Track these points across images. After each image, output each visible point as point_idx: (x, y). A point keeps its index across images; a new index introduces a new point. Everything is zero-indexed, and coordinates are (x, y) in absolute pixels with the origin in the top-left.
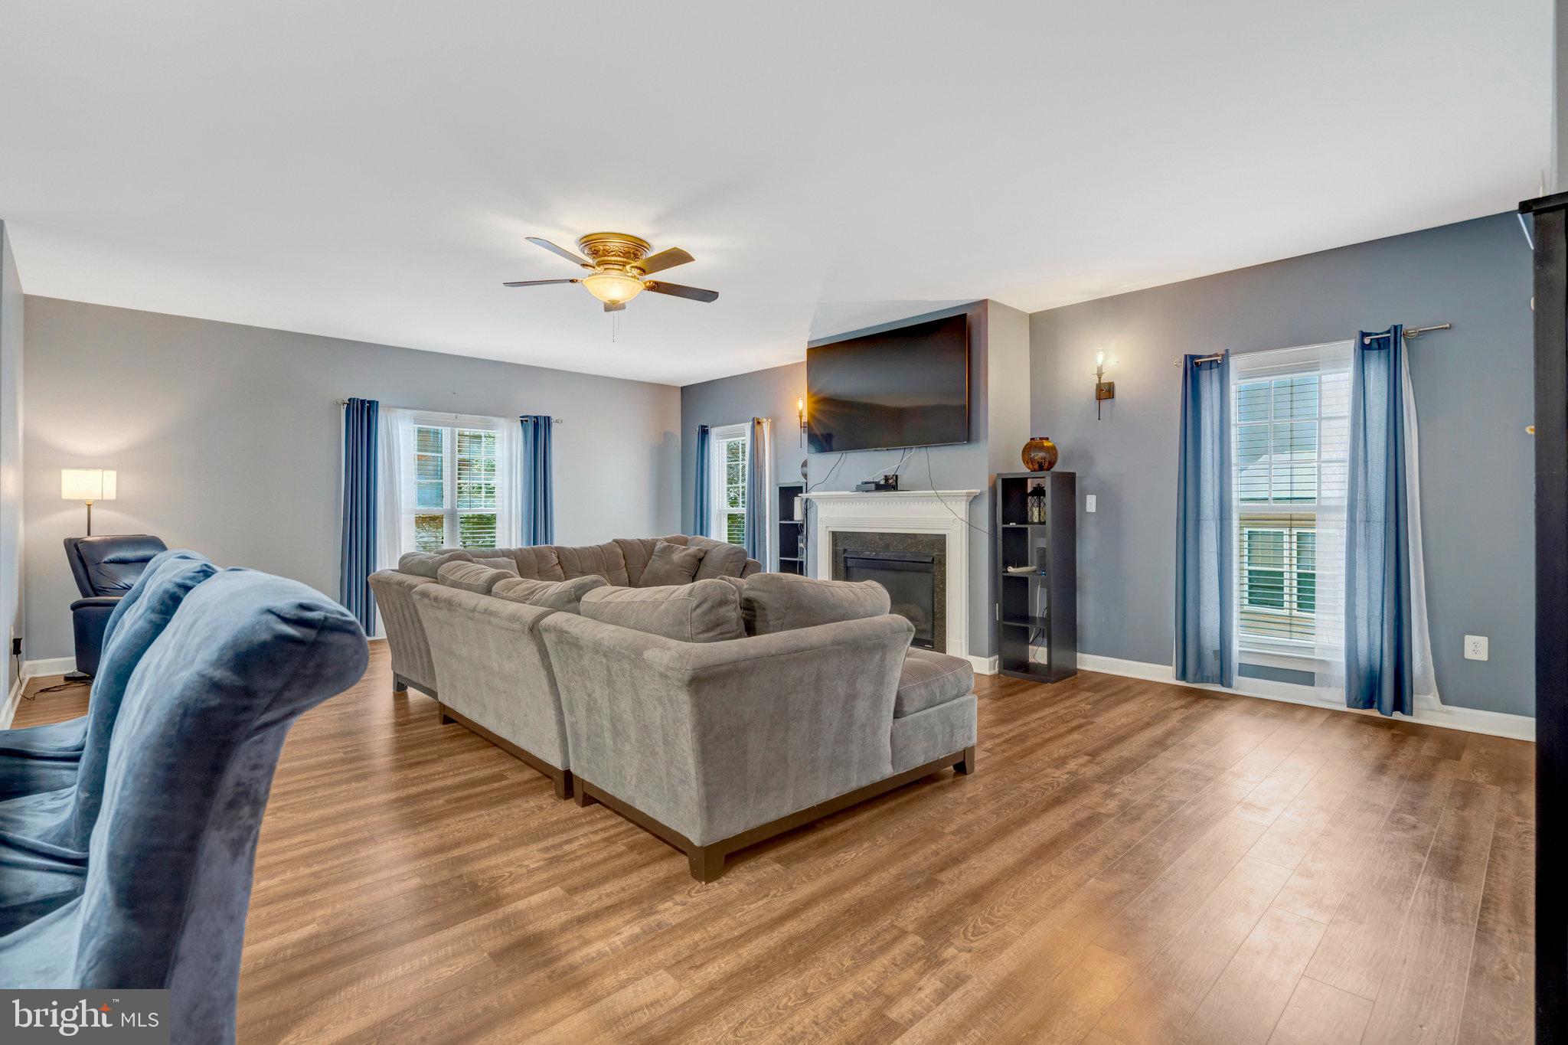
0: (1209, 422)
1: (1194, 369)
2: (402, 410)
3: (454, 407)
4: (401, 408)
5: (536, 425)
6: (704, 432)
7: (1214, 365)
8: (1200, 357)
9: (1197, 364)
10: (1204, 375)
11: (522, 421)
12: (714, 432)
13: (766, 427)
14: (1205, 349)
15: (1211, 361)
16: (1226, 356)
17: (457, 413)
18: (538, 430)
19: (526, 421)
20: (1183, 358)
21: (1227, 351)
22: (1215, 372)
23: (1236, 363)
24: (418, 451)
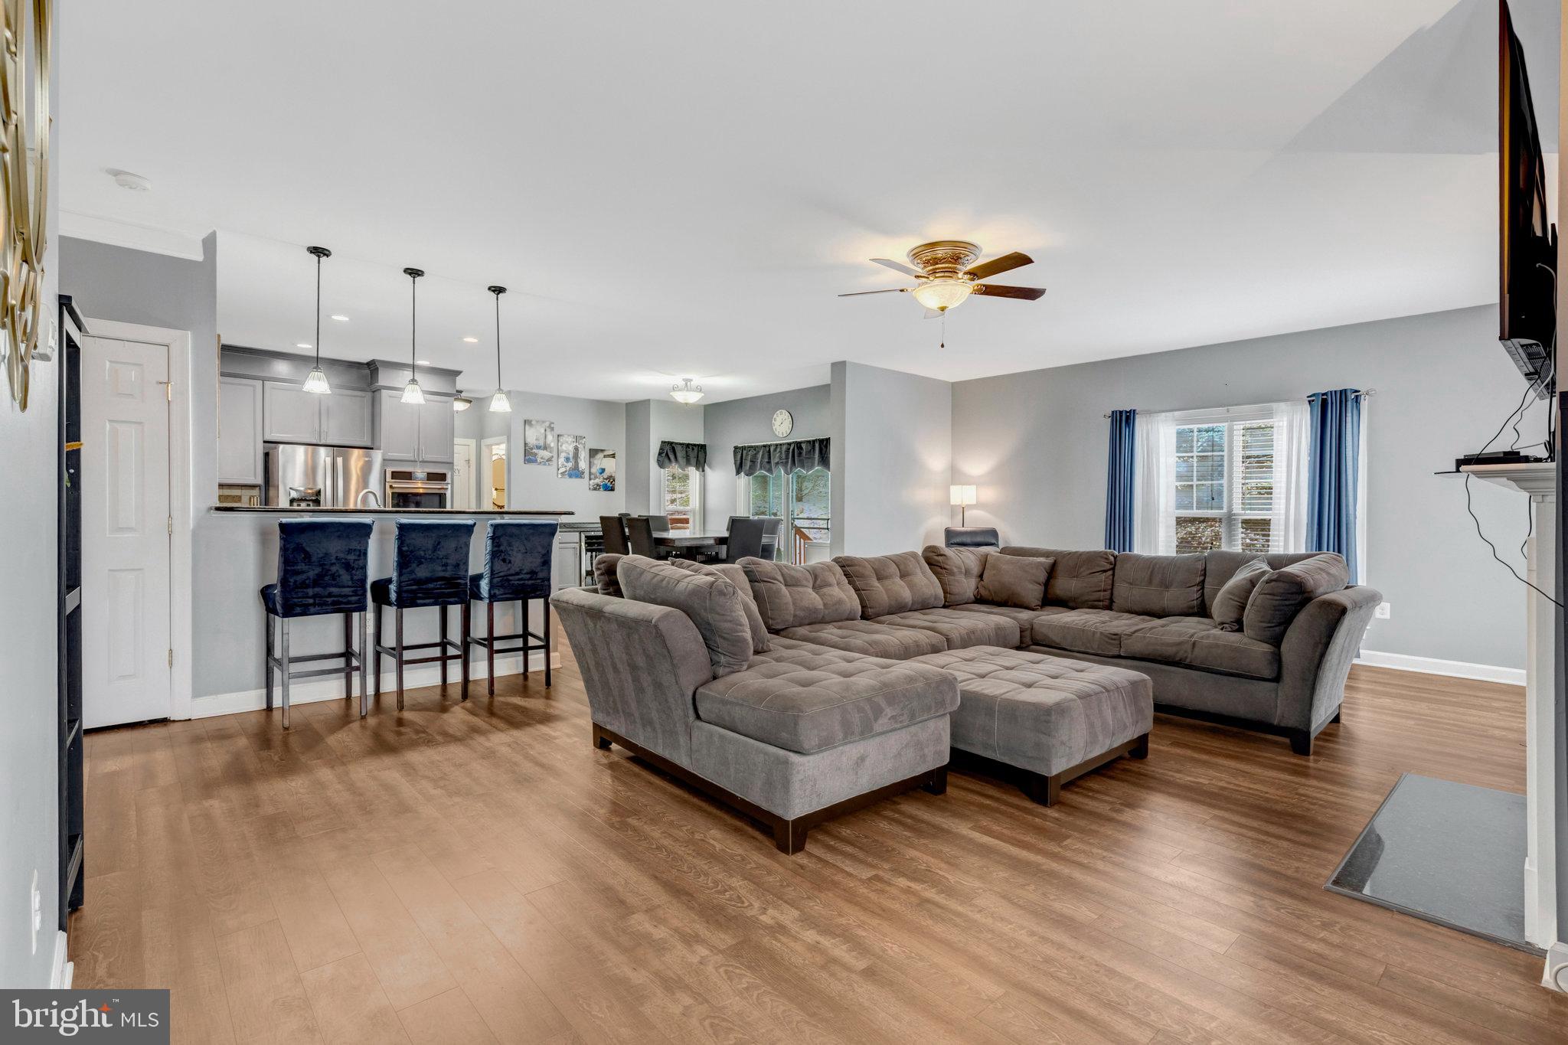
2: (1163, 414)
3: (1226, 401)
4: (1163, 411)
5: (1324, 403)
11: (1309, 401)
17: (1228, 406)
19: (1313, 401)
24: (1177, 452)
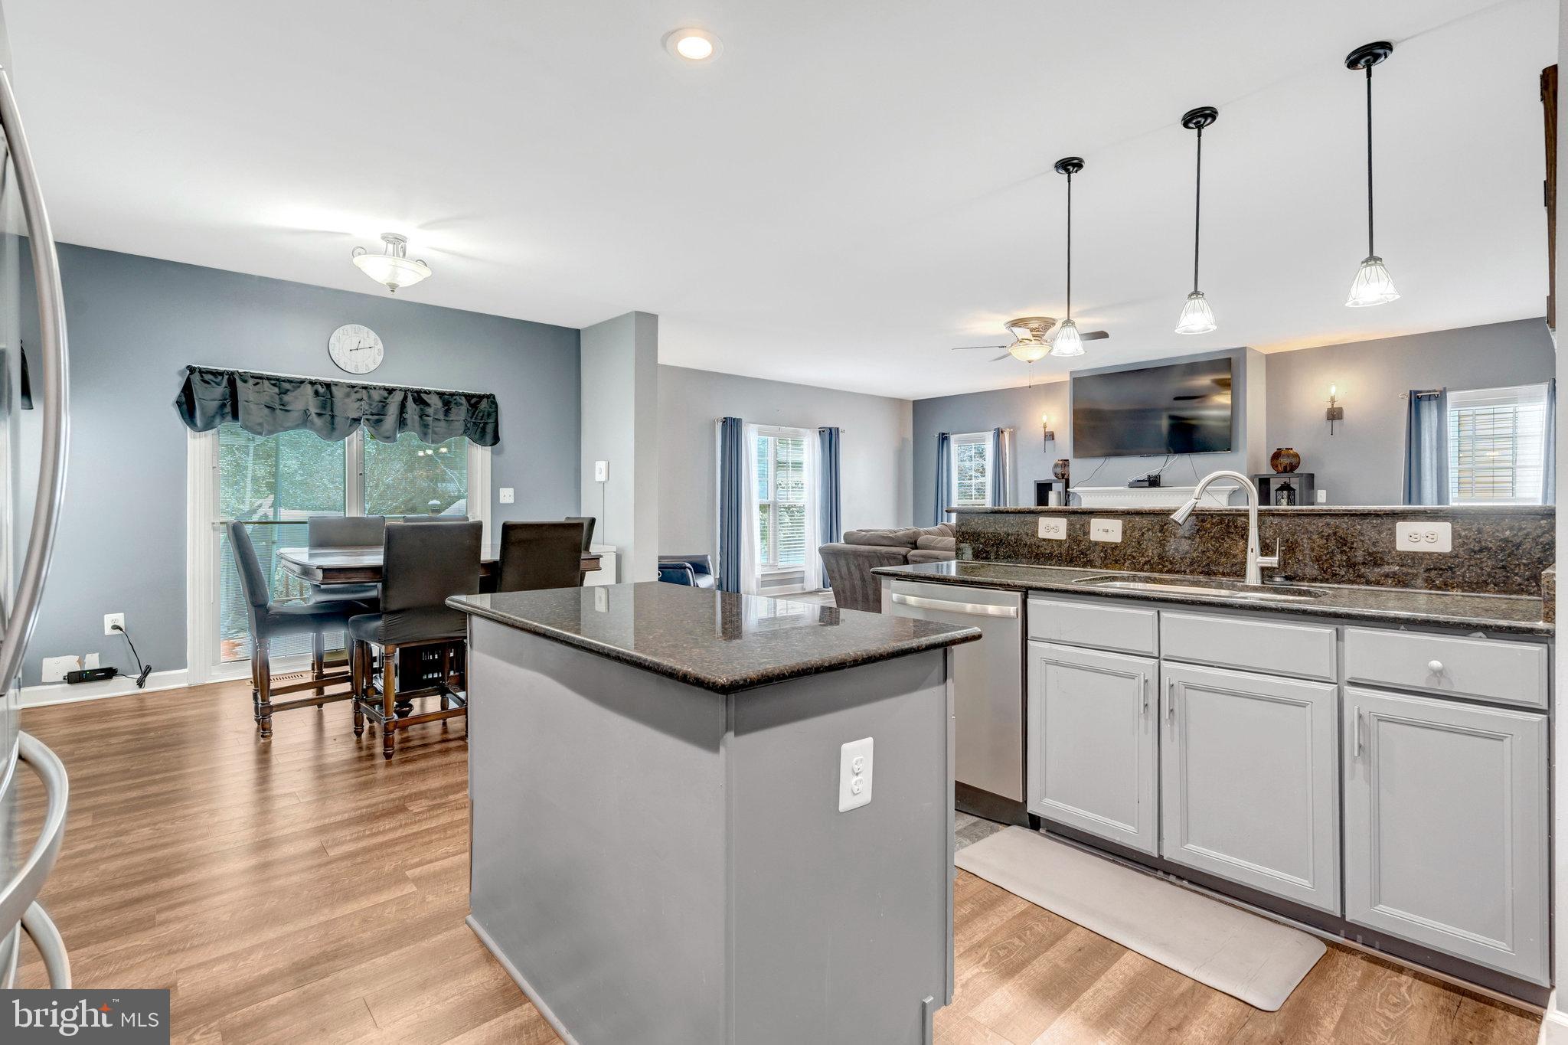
0: (1427, 439)
1: (1416, 400)
2: (751, 425)
4: (755, 423)
5: (829, 435)
6: (944, 438)
7: (1432, 398)
8: (1421, 392)
9: (1418, 397)
10: (1424, 405)
11: (820, 432)
12: (954, 440)
13: (1007, 435)
14: (1424, 386)
15: (1430, 395)
16: (1443, 392)
17: (780, 426)
18: (831, 438)
19: (822, 432)
20: (1408, 393)
21: (1445, 389)
22: (1434, 403)
23: (1452, 397)
